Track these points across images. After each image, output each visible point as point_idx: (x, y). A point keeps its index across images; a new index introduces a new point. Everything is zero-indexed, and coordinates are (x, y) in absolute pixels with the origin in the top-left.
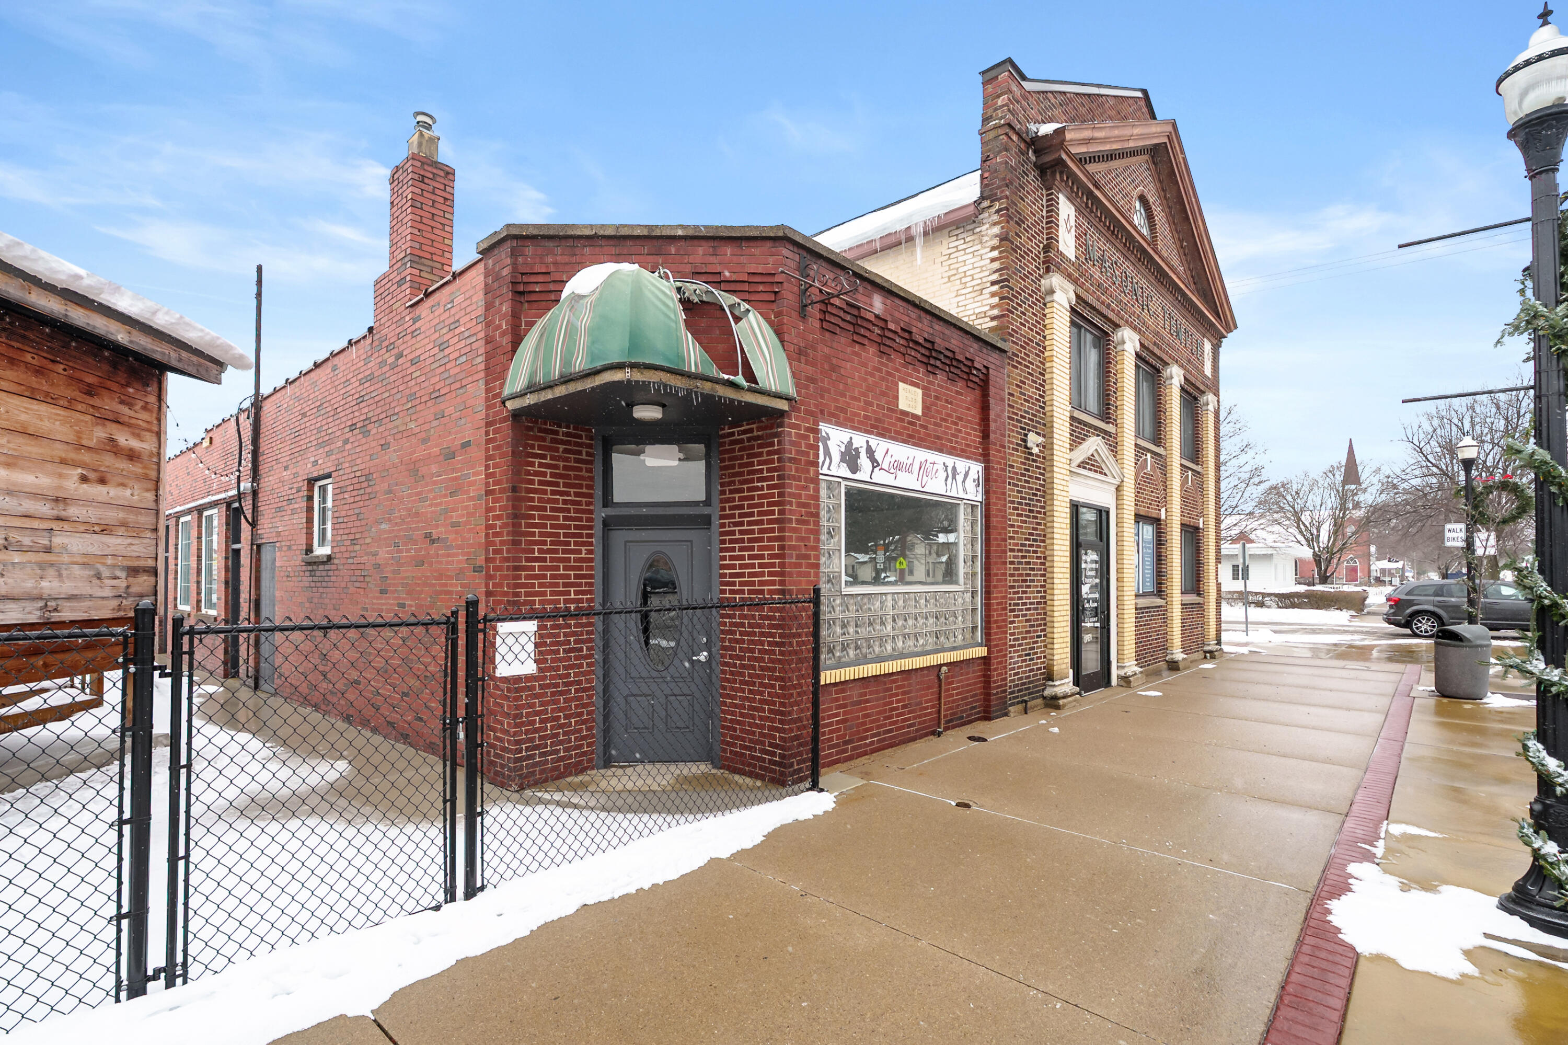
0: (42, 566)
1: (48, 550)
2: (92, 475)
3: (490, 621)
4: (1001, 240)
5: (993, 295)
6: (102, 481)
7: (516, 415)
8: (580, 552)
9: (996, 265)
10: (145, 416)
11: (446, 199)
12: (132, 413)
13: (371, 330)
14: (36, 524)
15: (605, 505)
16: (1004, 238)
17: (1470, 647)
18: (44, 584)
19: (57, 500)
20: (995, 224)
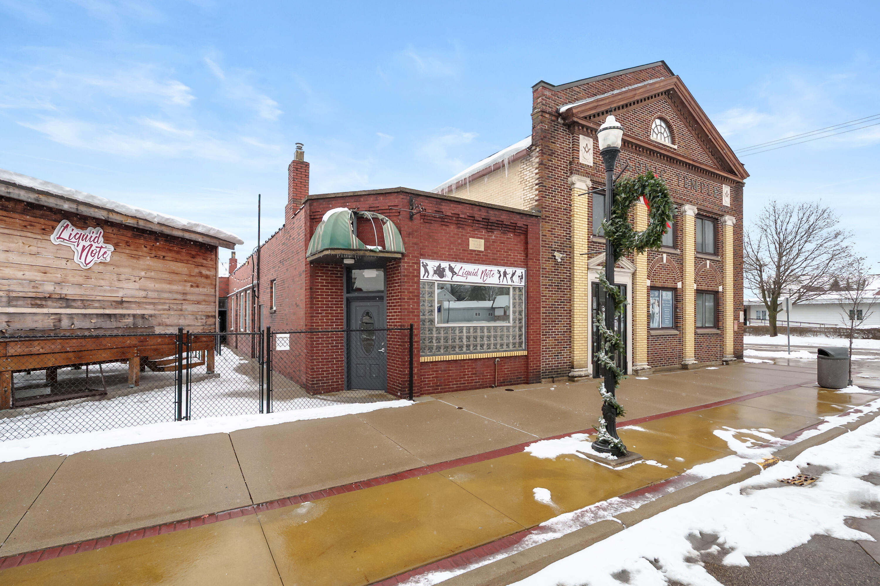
0: (180, 315)
1: (181, 310)
2: (194, 285)
3: (274, 333)
4: (539, 165)
5: (536, 190)
6: (198, 287)
7: (311, 262)
8: (337, 310)
9: (537, 176)
10: (211, 263)
11: (306, 175)
12: (207, 262)
13: (284, 225)
14: (177, 302)
15: (348, 292)
16: (541, 163)
17: (833, 359)
18: (180, 321)
19: (184, 294)
20: (537, 157)
